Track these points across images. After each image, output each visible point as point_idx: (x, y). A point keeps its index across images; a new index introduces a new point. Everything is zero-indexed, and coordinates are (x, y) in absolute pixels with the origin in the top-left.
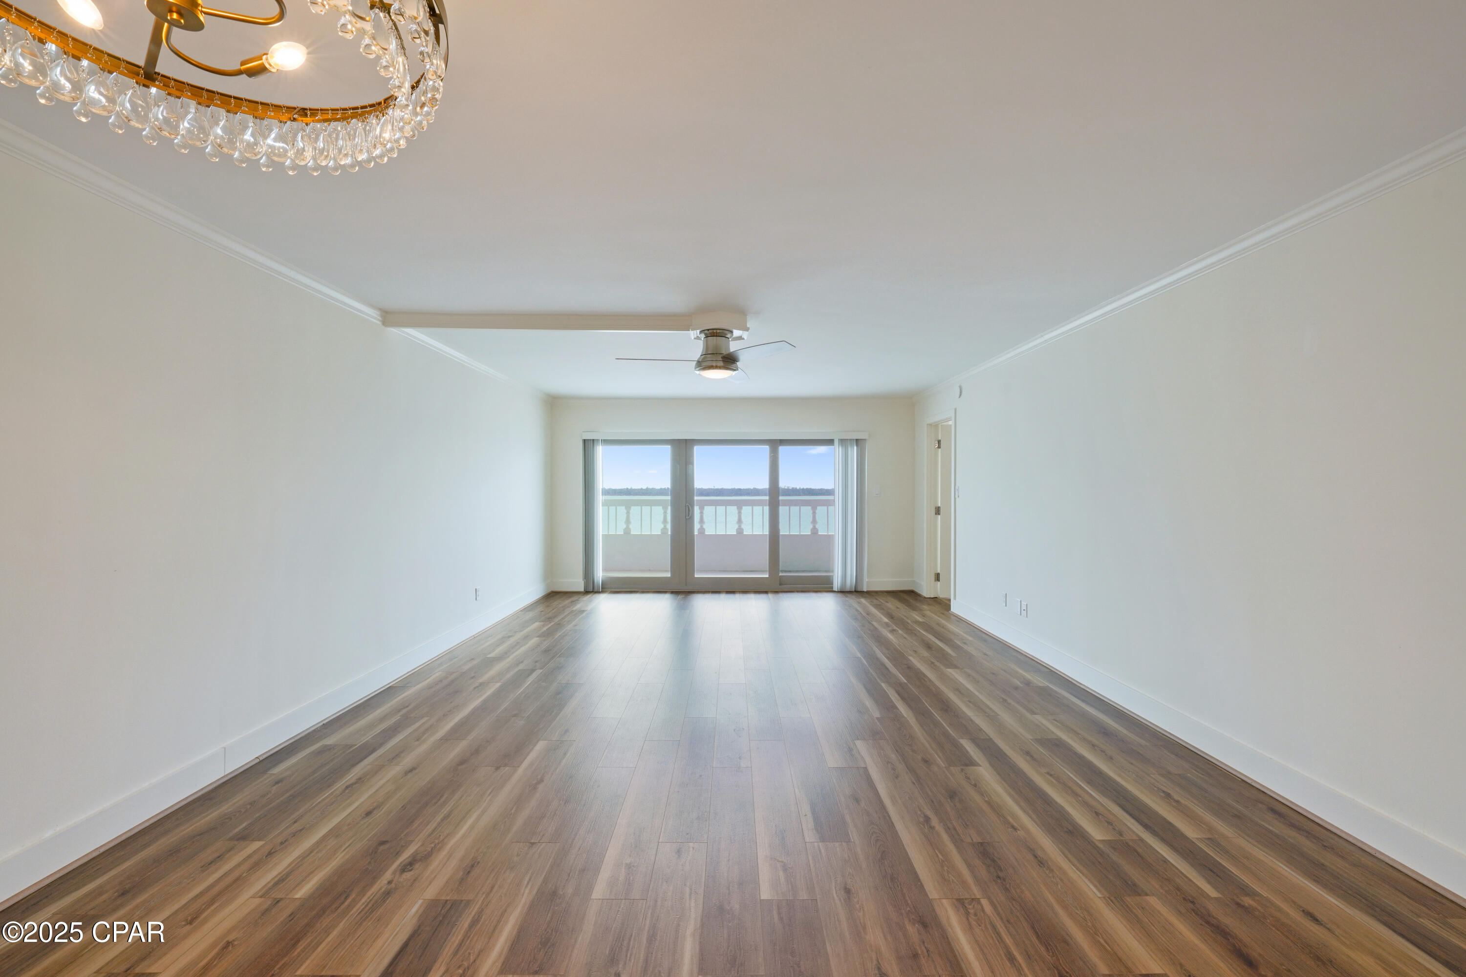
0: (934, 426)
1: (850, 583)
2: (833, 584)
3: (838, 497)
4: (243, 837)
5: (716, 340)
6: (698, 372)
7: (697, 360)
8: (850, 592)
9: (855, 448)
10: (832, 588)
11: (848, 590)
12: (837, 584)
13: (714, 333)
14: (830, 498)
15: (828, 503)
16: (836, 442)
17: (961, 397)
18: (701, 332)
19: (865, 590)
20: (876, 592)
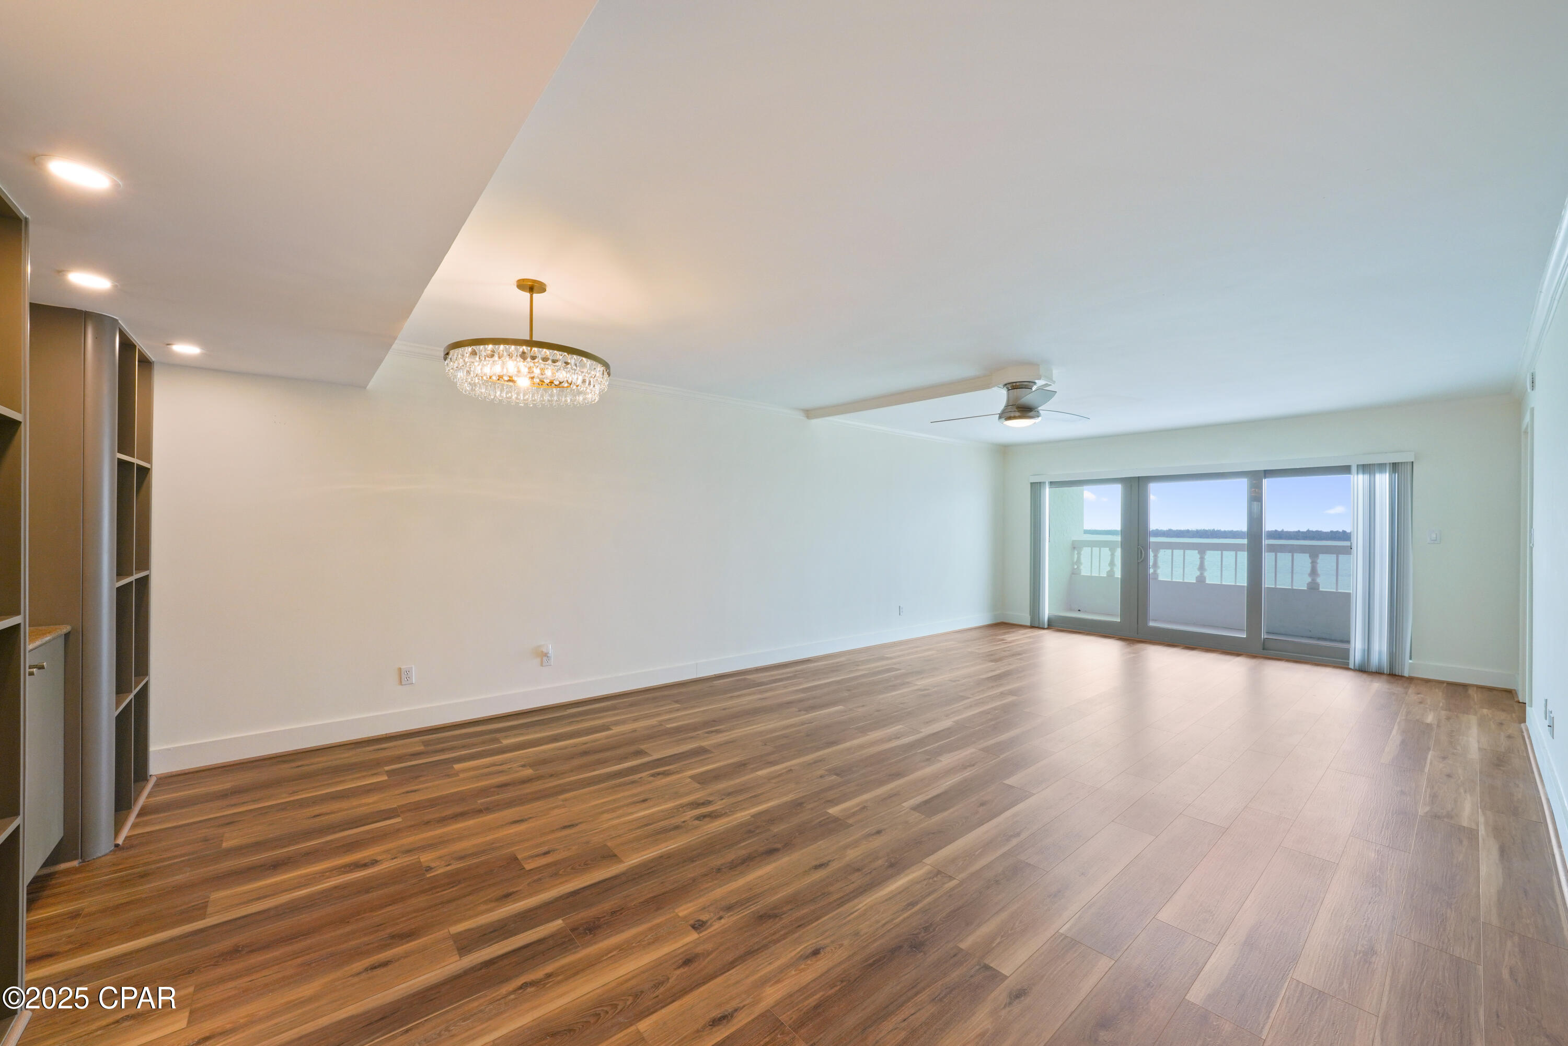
1: (1379, 660)
2: (1348, 658)
3: (1359, 542)
4: (677, 702)
8: (1378, 673)
9: (1387, 475)
10: (1348, 664)
11: (1375, 669)
13: (1013, 386)
14: (1347, 543)
16: (1354, 469)
19: (1406, 674)
20: (1427, 681)
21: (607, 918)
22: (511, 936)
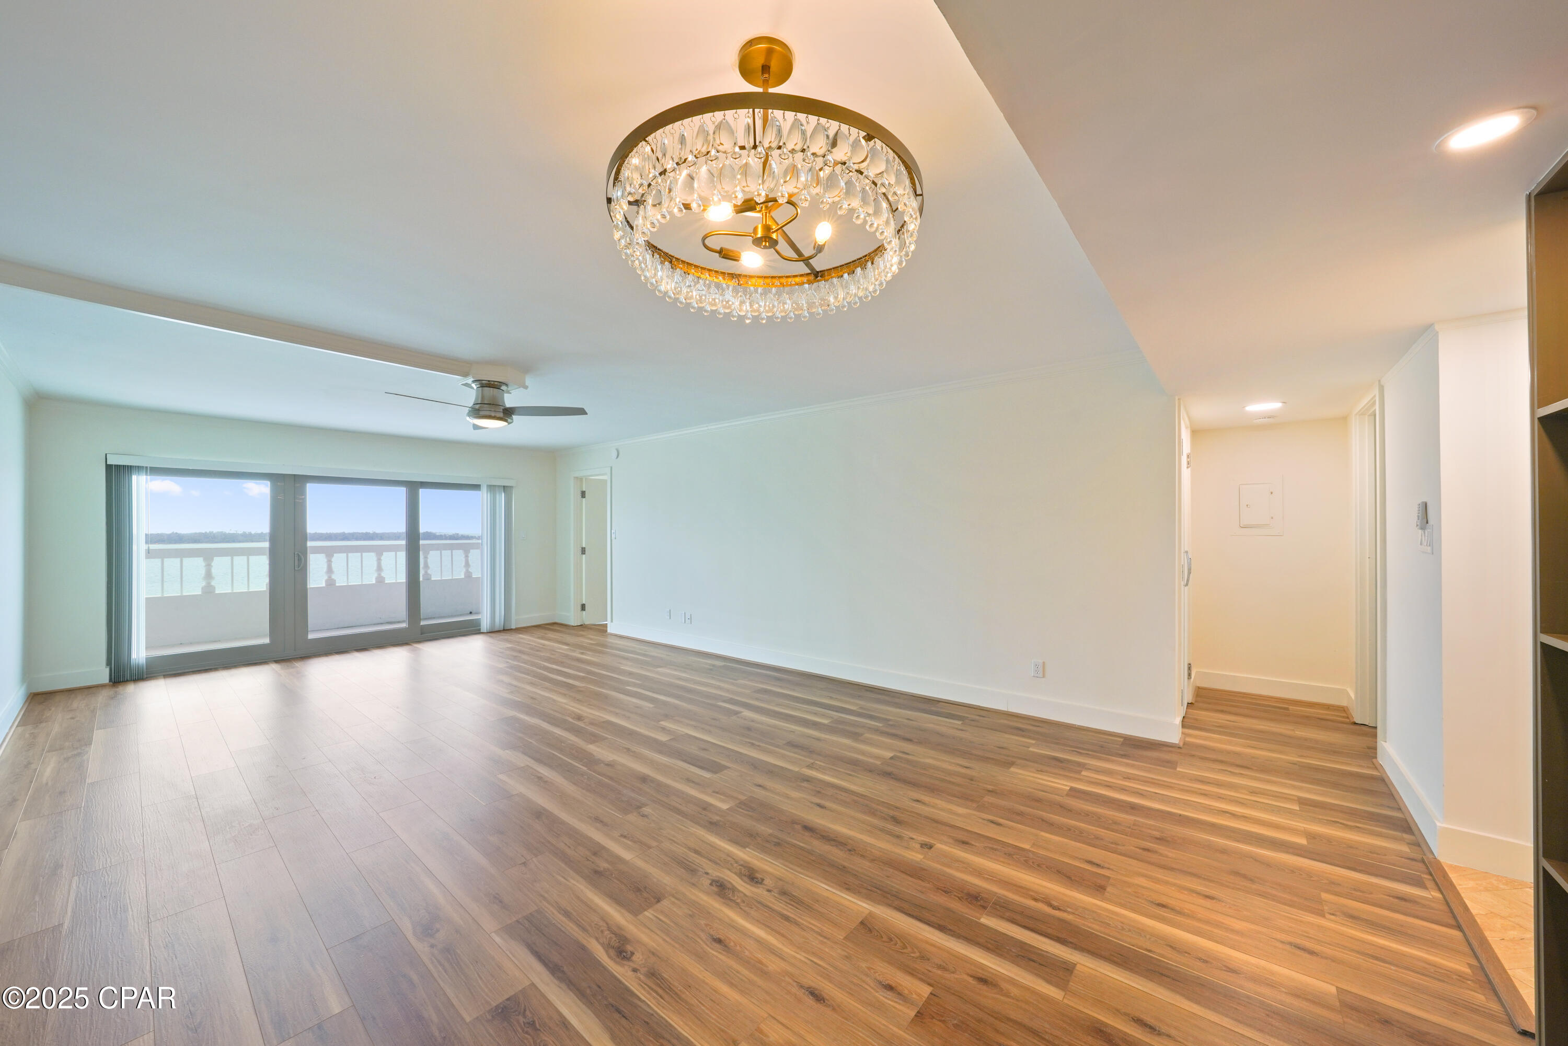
0: (579, 480)
1: (499, 623)
2: (480, 626)
3: (484, 542)
5: (493, 391)
6: (468, 418)
7: (470, 406)
8: (499, 631)
9: (503, 495)
10: (481, 629)
11: (497, 630)
12: (485, 625)
13: (488, 384)
15: (476, 546)
17: (618, 459)
18: (474, 382)
19: (513, 627)
21: (955, 894)
22: (1026, 944)
